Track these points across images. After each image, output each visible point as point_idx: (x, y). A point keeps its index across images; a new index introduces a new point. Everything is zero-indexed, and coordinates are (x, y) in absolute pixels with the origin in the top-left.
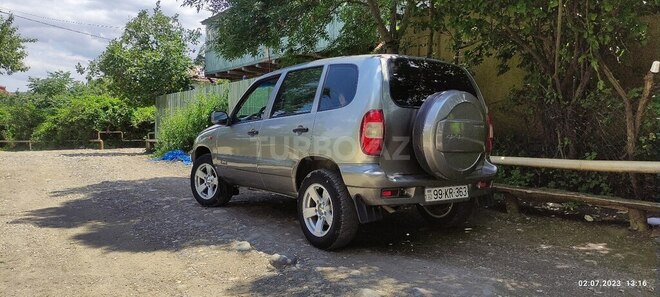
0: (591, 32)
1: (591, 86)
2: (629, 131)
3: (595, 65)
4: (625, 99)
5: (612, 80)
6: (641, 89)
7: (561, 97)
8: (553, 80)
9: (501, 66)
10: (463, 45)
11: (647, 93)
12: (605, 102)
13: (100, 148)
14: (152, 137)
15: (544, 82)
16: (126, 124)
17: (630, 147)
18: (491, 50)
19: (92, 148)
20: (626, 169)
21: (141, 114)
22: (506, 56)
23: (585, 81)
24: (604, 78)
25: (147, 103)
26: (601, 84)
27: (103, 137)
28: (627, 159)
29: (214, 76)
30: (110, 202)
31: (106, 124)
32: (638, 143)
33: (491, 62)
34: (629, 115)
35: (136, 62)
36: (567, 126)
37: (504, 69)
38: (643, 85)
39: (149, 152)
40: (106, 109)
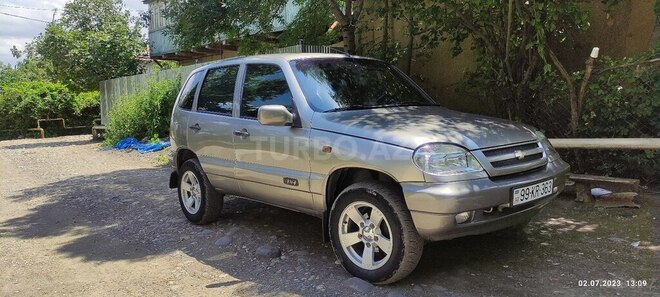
0: (539, 20)
1: (538, 70)
2: (573, 110)
3: (541, 50)
4: (569, 82)
5: (557, 63)
6: (583, 72)
7: (511, 80)
8: (505, 64)
9: (455, 48)
10: (419, 31)
11: (588, 76)
12: (551, 84)
13: (40, 137)
14: (99, 123)
15: (496, 66)
16: (68, 110)
17: (574, 124)
18: (445, 34)
19: (32, 137)
20: (571, 146)
21: (83, 100)
22: (459, 39)
23: (533, 64)
24: (550, 61)
25: (91, 87)
26: (547, 68)
27: (43, 125)
28: (571, 136)
29: (160, 58)
30: (74, 201)
31: (46, 111)
32: (581, 121)
33: (445, 45)
34: (573, 96)
35: (78, 44)
36: (518, 107)
37: (457, 51)
38: (585, 69)
39: (97, 140)
40: (43, 95)
